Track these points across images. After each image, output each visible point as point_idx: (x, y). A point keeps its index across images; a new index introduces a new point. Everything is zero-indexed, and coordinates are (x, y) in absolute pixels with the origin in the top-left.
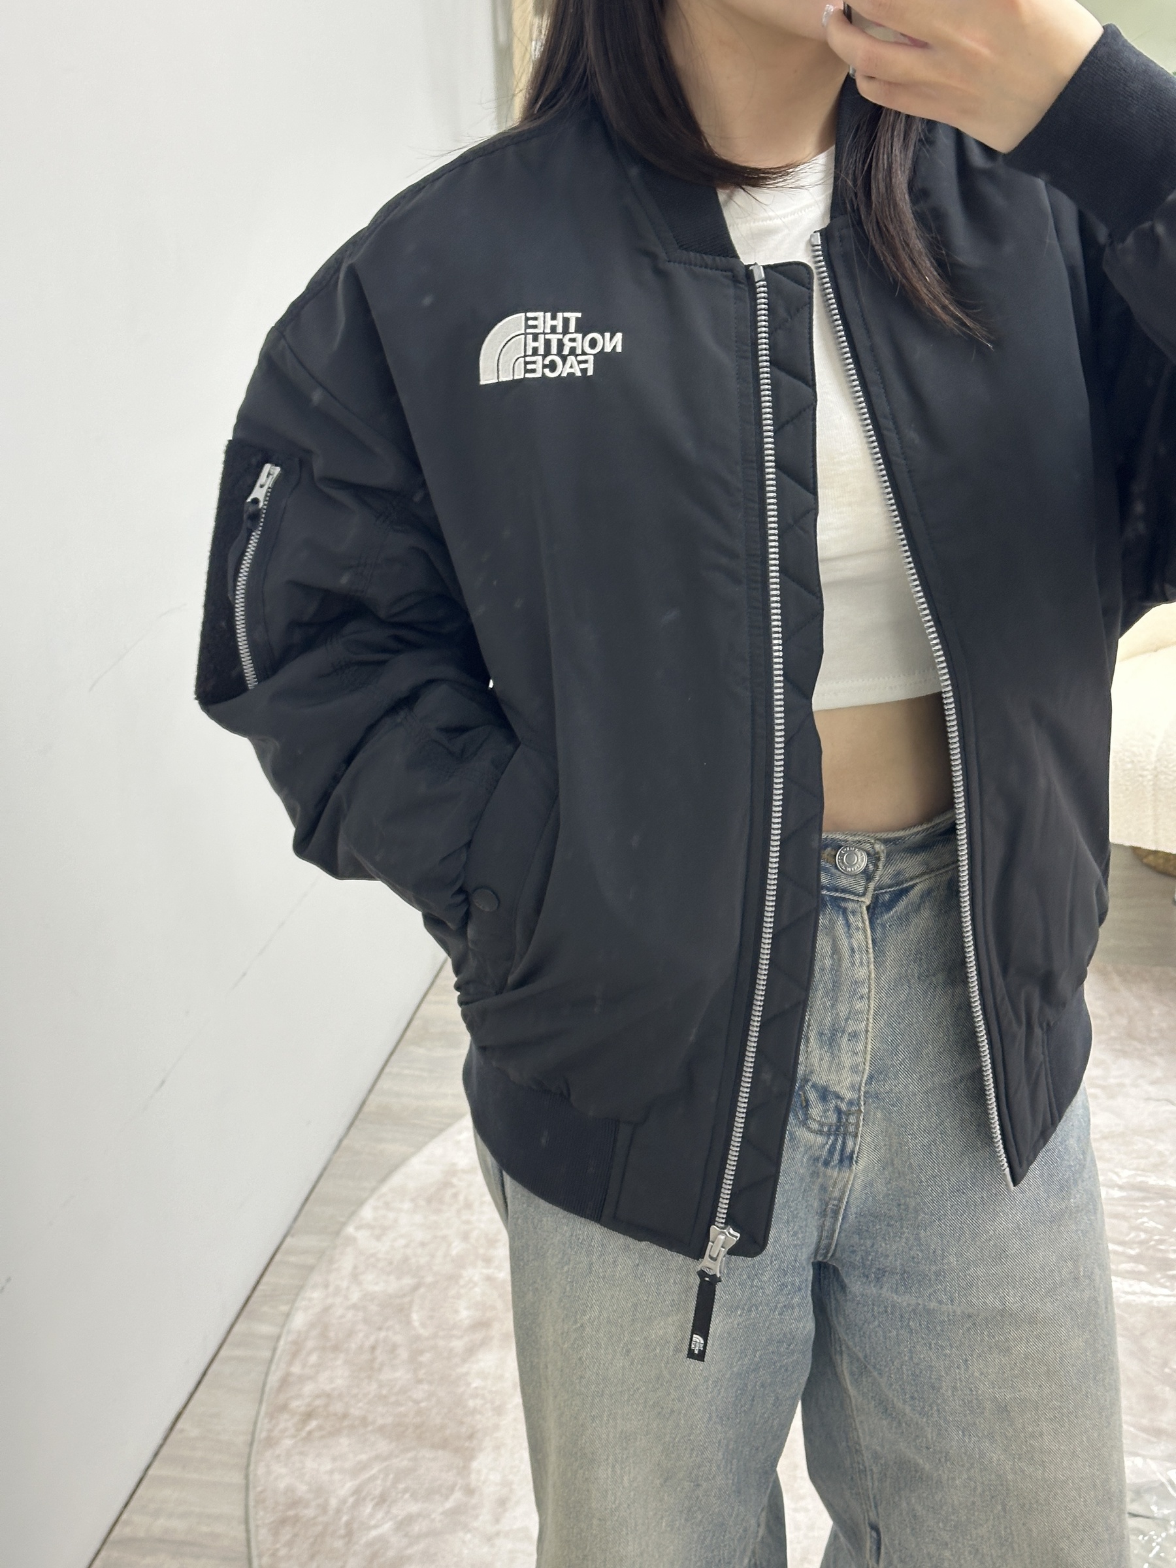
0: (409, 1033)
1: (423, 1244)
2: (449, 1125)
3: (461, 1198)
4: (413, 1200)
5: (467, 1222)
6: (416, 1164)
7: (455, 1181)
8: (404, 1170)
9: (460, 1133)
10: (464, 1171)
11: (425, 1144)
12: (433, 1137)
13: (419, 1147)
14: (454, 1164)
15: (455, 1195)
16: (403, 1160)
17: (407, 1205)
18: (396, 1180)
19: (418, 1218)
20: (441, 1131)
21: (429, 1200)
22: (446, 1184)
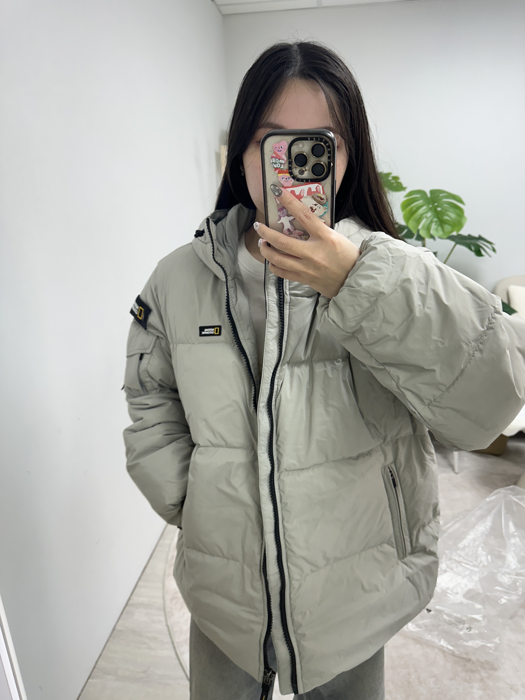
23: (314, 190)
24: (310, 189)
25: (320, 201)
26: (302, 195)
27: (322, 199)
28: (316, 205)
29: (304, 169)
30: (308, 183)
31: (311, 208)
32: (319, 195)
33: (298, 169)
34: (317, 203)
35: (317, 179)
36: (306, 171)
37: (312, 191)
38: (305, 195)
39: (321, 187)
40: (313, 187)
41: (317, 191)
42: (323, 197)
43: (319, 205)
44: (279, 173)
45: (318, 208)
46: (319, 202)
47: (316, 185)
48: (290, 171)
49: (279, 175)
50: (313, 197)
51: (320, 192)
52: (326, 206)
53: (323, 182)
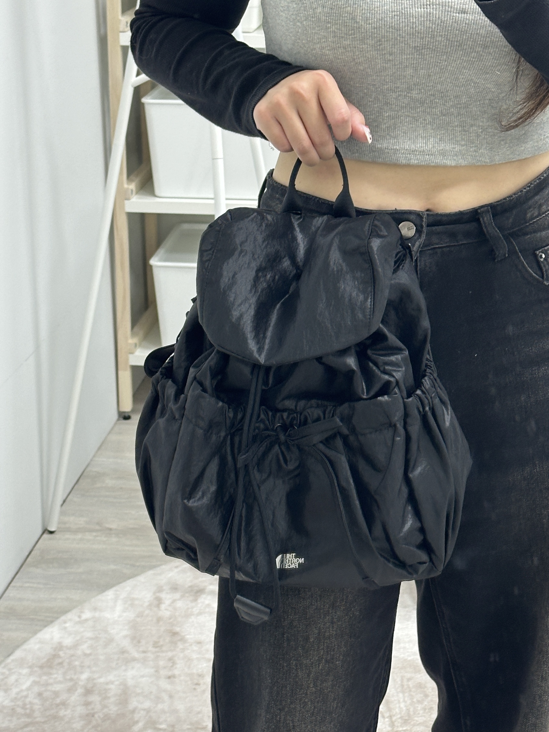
0: (29, 559)
2: (57, 618)
4: (30, 667)
6: (33, 645)
7: (61, 653)
8: (25, 646)
9: (65, 622)
10: (67, 647)
11: (40, 630)
12: (45, 626)
13: (35, 633)
15: (62, 663)
16: (25, 641)
17: (25, 671)
18: (18, 654)
19: (34, 679)
20: (52, 622)
21: (41, 667)
22: (55, 656)
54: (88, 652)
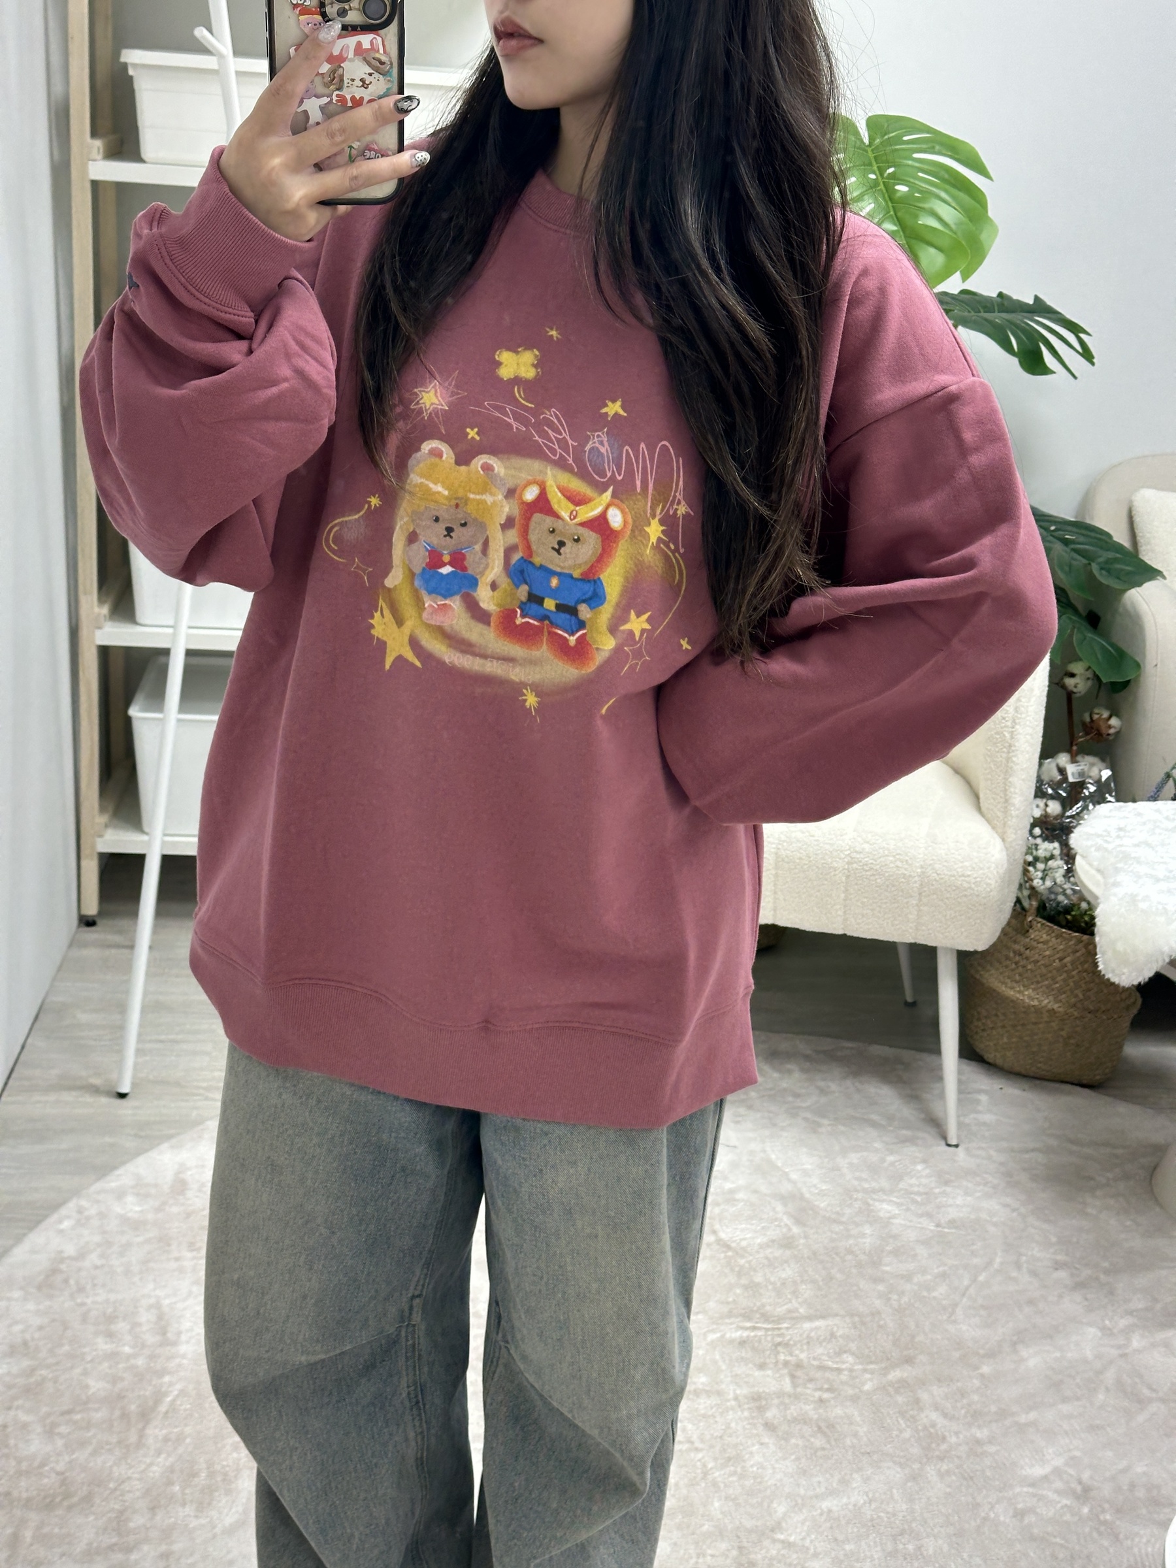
1: (40, 1328)
3: (72, 1282)
5: (83, 1304)
7: (63, 1267)
9: (60, 1221)
10: (70, 1258)
14: (61, 1252)
15: (66, 1281)
19: (31, 1306)
21: (39, 1288)
22: (54, 1271)
23: (366, 45)
24: (359, 44)
25: (378, 67)
26: (345, 56)
27: (382, 63)
28: (370, 74)
29: (347, 7)
30: (352, 33)
31: (362, 80)
32: (377, 55)
33: (337, 6)
34: (372, 71)
35: (372, 24)
36: (351, 9)
37: (364, 47)
38: (351, 55)
39: (379, 40)
40: (366, 39)
41: (373, 48)
42: (383, 58)
43: (376, 75)
44: (301, 13)
45: (374, 81)
46: (377, 70)
47: (371, 36)
48: (323, 10)
49: (302, 18)
50: (365, 59)
51: (378, 51)
52: (391, 76)
53: (382, 32)
54: (99, 1263)
